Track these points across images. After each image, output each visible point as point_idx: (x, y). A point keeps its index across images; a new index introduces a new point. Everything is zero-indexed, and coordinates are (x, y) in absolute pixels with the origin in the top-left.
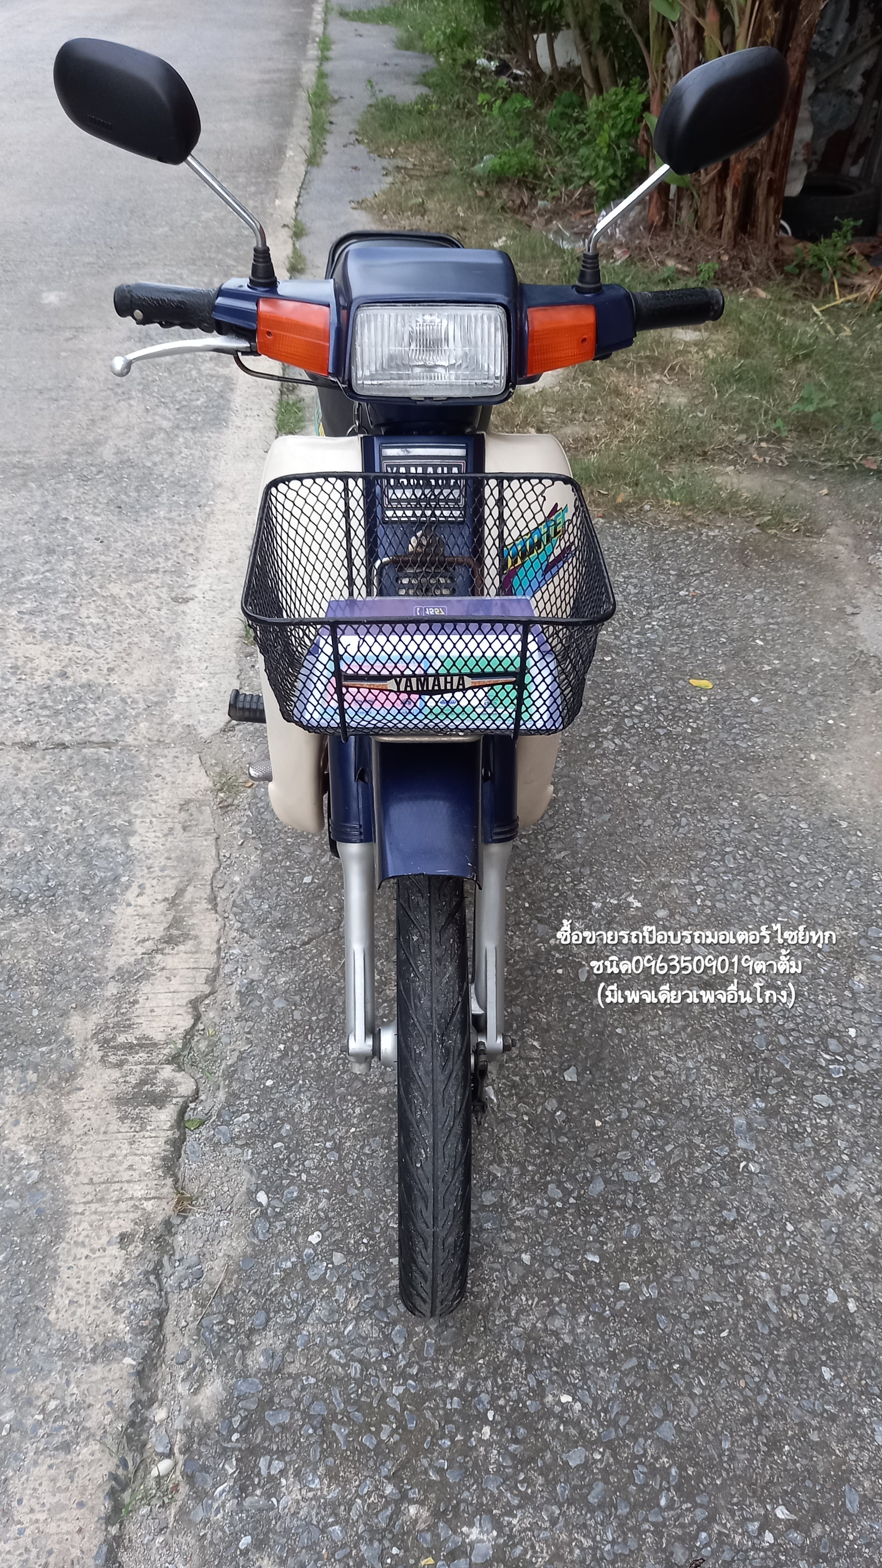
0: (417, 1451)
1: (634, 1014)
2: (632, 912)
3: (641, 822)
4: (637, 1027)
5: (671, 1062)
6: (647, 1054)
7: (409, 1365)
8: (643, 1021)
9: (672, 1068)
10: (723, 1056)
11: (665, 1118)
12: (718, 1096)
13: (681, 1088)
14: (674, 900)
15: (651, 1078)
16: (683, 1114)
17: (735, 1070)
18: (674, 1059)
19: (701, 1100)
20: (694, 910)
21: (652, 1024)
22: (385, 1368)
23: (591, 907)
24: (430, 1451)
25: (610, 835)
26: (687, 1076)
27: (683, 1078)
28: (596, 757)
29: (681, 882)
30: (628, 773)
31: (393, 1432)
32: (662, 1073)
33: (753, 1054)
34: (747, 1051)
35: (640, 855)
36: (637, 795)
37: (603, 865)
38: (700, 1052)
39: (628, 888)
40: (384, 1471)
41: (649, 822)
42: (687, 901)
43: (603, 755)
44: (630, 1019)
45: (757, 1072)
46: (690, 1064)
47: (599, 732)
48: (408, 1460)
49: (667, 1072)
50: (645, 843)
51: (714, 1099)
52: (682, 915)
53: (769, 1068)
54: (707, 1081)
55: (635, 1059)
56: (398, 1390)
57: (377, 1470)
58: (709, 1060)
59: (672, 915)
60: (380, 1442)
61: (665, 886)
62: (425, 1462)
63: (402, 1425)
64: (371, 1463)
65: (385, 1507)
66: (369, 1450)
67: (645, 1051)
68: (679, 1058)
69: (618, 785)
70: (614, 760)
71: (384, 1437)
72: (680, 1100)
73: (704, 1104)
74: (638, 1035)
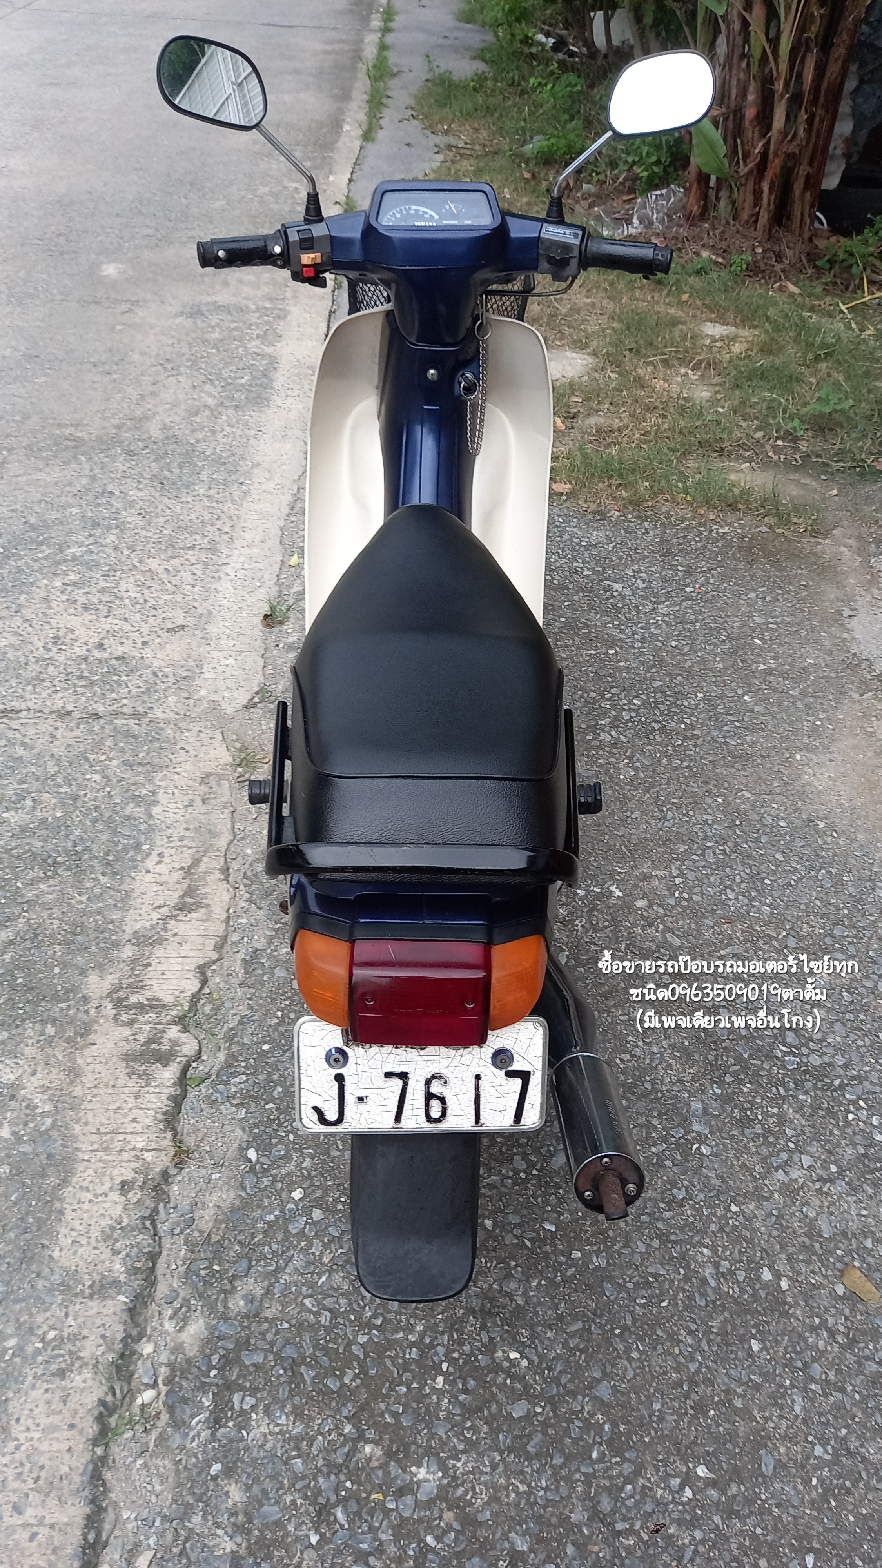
0: (376, 1396)
1: (607, 998)
2: (613, 901)
3: (629, 814)
4: (609, 1012)
5: (637, 1046)
6: (615, 1037)
7: (374, 1316)
8: (614, 1006)
9: (638, 1052)
10: (687, 1043)
11: (627, 1099)
12: (678, 1080)
13: (645, 1071)
14: (653, 891)
15: (618, 1061)
16: (644, 1096)
17: (696, 1058)
18: (640, 1043)
19: (662, 1084)
20: (672, 901)
21: (623, 1010)
22: (353, 1318)
23: (576, 894)
24: (387, 1396)
25: (600, 825)
26: (652, 1060)
27: (647, 1061)
28: (592, 748)
29: (662, 873)
30: (621, 765)
31: (356, 1376)
32: (628, 1057)
33: (715, 1043)
34: (709, 1039)
35: (626, 846)
36: (628, 787)
37: (590, 854)
38: (666, 1038)
39: (612, 878)
40: (345, 1412)
41: (637, 814)
42: (666, 892)
43: (599, 747)
44: (602, 1003)
45: (716, 1060)
46: (655, 1049)
47: (597, 724)
48: (367, 1403)
49: (632, 1056)
50: (631, 834)
51: (674, 1084)
52: (660, 906)
53: (728, 1057)
54: (669, 1066)
55: (604, 1042)
56: (363, 1339)
57: (339, 1410)
58: (673, 1046)
59: (650, 906)
60: (343, 1385)
61: (646, 877)
62: (382, 1406)
63: (364, 1371)
64: (334, 1404)
65: (343, 1445)
66: (333, 1392)
67: (614, 1035)
68: (645, 1043)
69: (611, 777)
70: (609, 752)
71: (347, 1380)
72: (643, 1082)
73: (665, 1088)
74: (609, 1019)
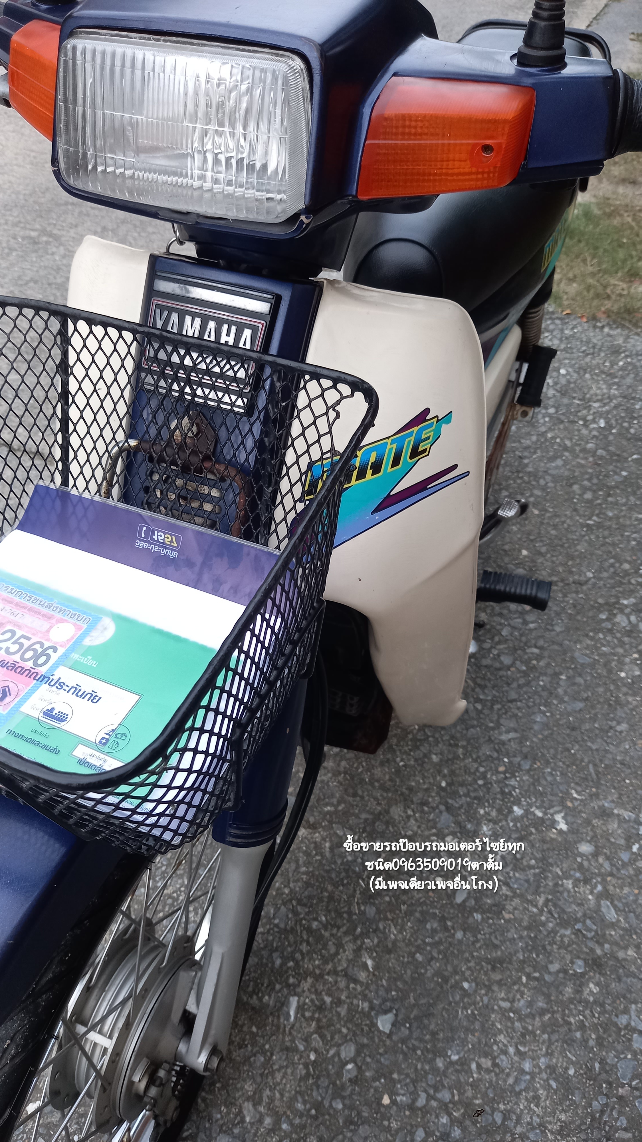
1: (494, 968)
2: (553, 834)
3: (614, 724)
4: (489, 988)
5: (505, 1053)
6: (484, 1030)
8: (500, 983)
9: (503, 1061)
10: (571, 1072)
11: (464, 1129)
12: (540, 1125)
13: (501, 1094)
14: (607, 836)
15: (474, 1066)
16: (488, 1132)
17: (576, 1098)
18: (511, 1050)
19: (518, 1122)
20: (625, 856)
21: (508, 992)
23: (511, 811)
25: (573, 729)
26: (517, 1081)
27: (511, 1081)
28: (600, 630)
29: (627, 815)
30: (627, 660)
32: (489, 1063)
33: (610, 1084)
34: (604, 1076)
35: (595, 765)
36: (625, 689)
37: (548, 763)
38: (547, 1054)
39: (562, 803)
41: (623, 727)
42: (622, 842)
43: (610, 631)
44: (486, 974)
45: (602, 1112)
46: (527, 1066)
47: (618, 602)
49: (495, 1065)
50: (606, 751)
51: (533, 1128)
52: (608, 858)
53: (620, 1113)
54: (536, 1099)
55: (467, 1030)
58: (551, 1069)
59: (595, 855)
61: (605, 814)
67: (483, 1025)
68: (518, 1052)
69: (610, 671)
70: (620, 640)
72: (493, 1110)
73: (519, 1130)
74: (486, 1000)
